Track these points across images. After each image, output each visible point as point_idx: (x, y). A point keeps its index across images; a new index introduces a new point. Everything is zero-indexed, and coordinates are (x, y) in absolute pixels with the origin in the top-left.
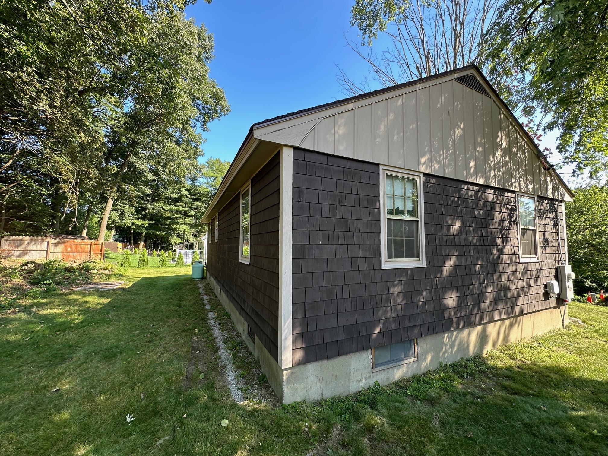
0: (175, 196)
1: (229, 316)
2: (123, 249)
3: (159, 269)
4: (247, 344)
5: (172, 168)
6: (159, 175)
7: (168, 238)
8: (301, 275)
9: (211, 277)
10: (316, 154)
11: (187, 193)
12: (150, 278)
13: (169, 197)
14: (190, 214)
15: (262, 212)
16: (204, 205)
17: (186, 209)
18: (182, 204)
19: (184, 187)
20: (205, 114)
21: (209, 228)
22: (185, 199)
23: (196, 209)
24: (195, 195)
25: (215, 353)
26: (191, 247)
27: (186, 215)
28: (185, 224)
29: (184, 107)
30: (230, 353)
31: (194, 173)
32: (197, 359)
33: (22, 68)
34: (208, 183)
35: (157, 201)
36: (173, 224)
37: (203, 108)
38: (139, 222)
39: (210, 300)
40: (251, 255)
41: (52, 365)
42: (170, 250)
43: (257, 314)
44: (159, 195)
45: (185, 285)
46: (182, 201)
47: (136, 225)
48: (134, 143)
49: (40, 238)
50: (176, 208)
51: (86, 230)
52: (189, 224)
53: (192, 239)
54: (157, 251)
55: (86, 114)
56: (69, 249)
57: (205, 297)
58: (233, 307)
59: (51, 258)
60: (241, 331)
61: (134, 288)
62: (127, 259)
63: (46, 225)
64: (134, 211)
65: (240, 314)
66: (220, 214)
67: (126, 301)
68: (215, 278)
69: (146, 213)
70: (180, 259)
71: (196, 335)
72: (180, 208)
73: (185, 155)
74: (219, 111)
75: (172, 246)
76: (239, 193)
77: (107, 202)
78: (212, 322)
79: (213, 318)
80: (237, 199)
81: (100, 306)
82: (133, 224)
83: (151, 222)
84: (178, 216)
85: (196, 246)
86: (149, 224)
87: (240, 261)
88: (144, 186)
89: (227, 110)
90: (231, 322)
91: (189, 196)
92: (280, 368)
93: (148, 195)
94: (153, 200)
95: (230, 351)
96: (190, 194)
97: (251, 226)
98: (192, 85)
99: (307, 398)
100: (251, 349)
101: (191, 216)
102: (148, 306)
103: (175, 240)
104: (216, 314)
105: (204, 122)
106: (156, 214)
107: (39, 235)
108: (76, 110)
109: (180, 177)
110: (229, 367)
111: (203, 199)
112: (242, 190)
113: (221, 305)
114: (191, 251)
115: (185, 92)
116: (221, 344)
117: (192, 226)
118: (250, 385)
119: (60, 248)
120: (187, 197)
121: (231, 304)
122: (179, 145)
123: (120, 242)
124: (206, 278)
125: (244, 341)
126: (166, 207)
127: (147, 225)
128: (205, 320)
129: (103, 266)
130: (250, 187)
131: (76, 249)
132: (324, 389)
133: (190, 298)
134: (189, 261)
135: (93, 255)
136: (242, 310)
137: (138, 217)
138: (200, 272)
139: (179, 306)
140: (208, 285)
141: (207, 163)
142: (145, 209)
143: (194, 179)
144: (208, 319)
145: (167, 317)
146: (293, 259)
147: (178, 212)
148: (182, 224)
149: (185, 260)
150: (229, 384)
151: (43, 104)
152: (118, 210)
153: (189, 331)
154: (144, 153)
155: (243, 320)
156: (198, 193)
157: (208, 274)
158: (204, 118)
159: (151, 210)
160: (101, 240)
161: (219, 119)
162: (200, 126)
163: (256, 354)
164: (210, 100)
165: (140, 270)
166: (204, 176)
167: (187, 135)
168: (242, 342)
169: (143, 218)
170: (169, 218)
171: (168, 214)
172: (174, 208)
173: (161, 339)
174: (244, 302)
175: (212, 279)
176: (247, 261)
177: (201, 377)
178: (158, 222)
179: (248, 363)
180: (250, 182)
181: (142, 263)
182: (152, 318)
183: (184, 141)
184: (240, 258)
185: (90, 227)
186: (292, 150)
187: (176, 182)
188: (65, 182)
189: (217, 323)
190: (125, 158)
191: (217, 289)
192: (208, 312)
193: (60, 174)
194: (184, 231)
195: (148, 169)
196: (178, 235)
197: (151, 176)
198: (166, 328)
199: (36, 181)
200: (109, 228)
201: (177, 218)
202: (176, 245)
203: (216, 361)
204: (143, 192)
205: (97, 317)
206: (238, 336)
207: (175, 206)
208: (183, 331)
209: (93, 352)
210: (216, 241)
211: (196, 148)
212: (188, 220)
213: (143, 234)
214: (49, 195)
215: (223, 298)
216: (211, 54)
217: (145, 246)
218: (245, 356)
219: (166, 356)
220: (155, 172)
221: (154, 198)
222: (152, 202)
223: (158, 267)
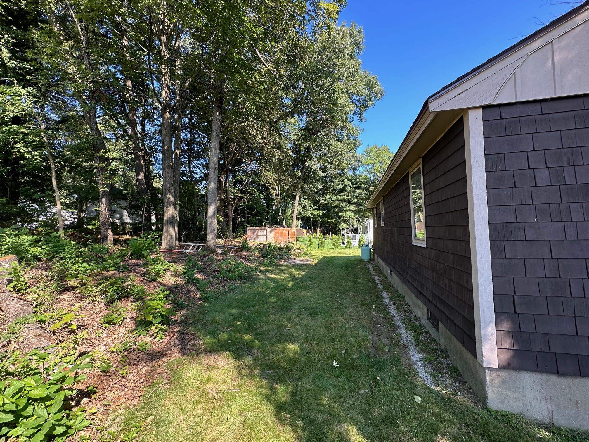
0: (340, 187)
1: (404, 298)
2: (307, 234)
3: (333, 251)
4: (429, 329)
5: (337, 163)
6: (327, 171)
7: (337, 224)
8: (504, 260)
9: (379, 259)
10: (519, 106)
11: (349, 183)
12: (328, 257)
13: (335, 189)
14: (353, 201)
15: (441, 191)
16: (365, 192)
17: (350, 197)
18: (345, 193)
19: (347, 178)
20: (361, 106)
21: (373, 213)
22: (348, 189)
23: (358, 196)
24: (356, 183)
25: (395, 331)
26: (356, 231)
27: (350, 203)
28: (349, 211)
29: (343, 106)
30: (411, 335)
31: (354, 163)
32: (379, 332)
33: (247, 118)
34: (367, 170)
35: (326, 194)
36: (340, 212)
37: (359, 101)
38: (316, 212)
39: (381, 281)
40: (427, 238)
41: (282, 312)
42: (339, 234)
43: (441, 300)
44: (327, 189)
45: (357, 265)
46: (346, 191)
47: (314, 215)
48: (309, 149)
49: (263, 227)
50: (341, 197)
51: (285, 221)
52: (352, 211)
53: (356, 225)
54: (329, 235)
55: (280, 138)
56: (277, 235)
57: (376, 277)
58: (408, 289)
59: (270, 240)
60: (419, 314)
61: (319, 265)
62: (310, 242)
63: (265, 219)
64: (312, 204)
65: (417, 297)
66: (385, 198)
67: (316, 274)
68: (384, 260)
69: (320, 205)
70: (349, 242)
71: (374, 310)
72: (345, 197)
73: (346, 149)
74: (373, 98)
75: (340, 231)
76: (407, 174)
77: (295, 199)
78: (387, 301)
79: (387, 298)
80: (405, 179)
81: (300, 276)
82: (311, 214)
83: (324, 212)
84: (344, 204)
85: (360, 230)
86: (322, 213)
87: (413, 243)
88: (317, 182)
89: (381, 94)
90: (406, 304)
91: (351, 185)
92: (481, 365)
93: (320, 190)
94: (324, 193)
95: (410, 332)
96: (352, 183)
97: (425, 206)
98: (348, 83)
99: (525, 413)
100: (434, 335)
101: (354, 203)
102: (331, 280)
103: (343, 225)
104: (390, 294)
105: (360, 114)
106: (326, 204)
107: (262, 226)
108: (275, 136)
109: (343, 170)
110: (412, 348)
111: (363, 186)
112: (410, 171)
113: (393, 287)
114: (357, 235)
115: (343, 92)
116: (399, 323)
117: (355, 212)
118: (440, 373)
119: (273, 234)
120: (349, 186)
121: (405, 287)
122: (341, 141)
123: (304, 228)
124: (374, 260)
125: (423, 326)
126: (334, 198)
127: (321, 214)
128: (380, 298)
129: (297, 247)
130: (421, 166)
131: (281, 234)
132: (555, 413)
133: (363, 277)
134: (356, 244)
135: (290, 239)
136: (419, 294)
137: (314, 208)
138: (368, 254)
139: (355, 282)
140: (376, 266)
141: (365, 152)
142: (319, 201)
143: (354, 170)
144: (383, 298)
145: (347, 291)
146: (491, 241)
147: (343, 201)
148: (347, 211)
149: (353, 243)
150: (415, 364)
151: (259, 139)
152: (301, 204)
153: (367, 306)
154: (315, 155)
155: (420, 303)
156: (359, 182)
157: (376, 256)
158: (360, 110)
159: (323, 202)
160: (294, 228)
161: (374, 106)
162: (357, 118)
163: (442, 342)
164: (364, 90)
165: (320, 251)
166: (363, 165)
167: (346, 131)
168: (422, 327)
169: (318, 209)
170: (336, 207)
171: (336, 204)
172: (340, 198)
173: (346, 308)
174: (422, 285)
175: (380, 261)
176: (422, 244)
177: (386, 349)
178: (328, 211)
179: (433, 349)
180: (420, 160)
181: (321, 245)
182: (336, 289)
183: (344, 137)
184: (413, 241)
185: (287, 219)
186: (480, 111)
187: (340, 175)
188: (273, 188)
189: (392, 303)
190: (304, 162)
191: (387, 270)
192: (381, 291)
193: (269, 183)
194: (350, 217)
195: (319, 168)
196: (345, 221)
197: (321, 174)
198: (348, 299)
199: (258, 190)
200: (298, 219)
201: (342, 206)
202: (343, 229)
203: (398, 338)
204: (317, 188)
205: (300, 284)
206: (417, 320)
207: (340, 196)
208: (363, 305)
209: (303, 308)
210: (383, 225)
211: (355, 140)
212: (352, 207)
213: (319, 222)
214: (264, 199)
215: (395, 280)
216: (362, 46)
217: (321, 232)
218: (429, 342)
219: (353, 323)
220: (324, 170)
221: (324, 191)
222: (323, 195)
223: (333, 248)
